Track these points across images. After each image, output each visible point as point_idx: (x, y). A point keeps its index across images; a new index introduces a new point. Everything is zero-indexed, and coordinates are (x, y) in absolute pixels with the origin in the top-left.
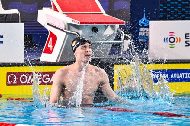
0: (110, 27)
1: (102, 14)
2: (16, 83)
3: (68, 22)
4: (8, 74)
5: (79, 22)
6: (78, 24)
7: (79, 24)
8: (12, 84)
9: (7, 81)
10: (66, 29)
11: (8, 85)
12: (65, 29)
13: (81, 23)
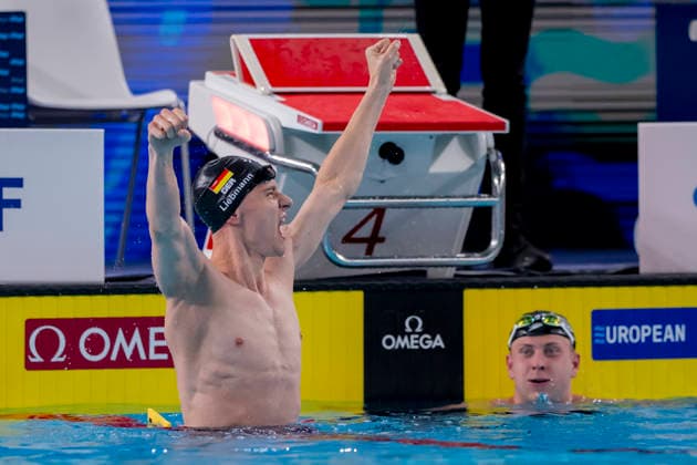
0: (460, 143)
1: (434, 92)
2: (62, 359)
3: (285, 124)
4: (31, 325)
5: (319, 122)
6: (316, 128)
7: (319, 131)
8: (47, 365)
9: (28, 352)
10: (278, 150)
11: (30, 366)
12: (273, 151)
13: (326, 126)
